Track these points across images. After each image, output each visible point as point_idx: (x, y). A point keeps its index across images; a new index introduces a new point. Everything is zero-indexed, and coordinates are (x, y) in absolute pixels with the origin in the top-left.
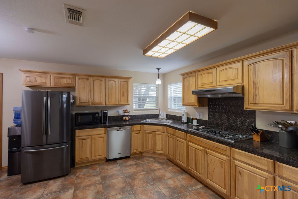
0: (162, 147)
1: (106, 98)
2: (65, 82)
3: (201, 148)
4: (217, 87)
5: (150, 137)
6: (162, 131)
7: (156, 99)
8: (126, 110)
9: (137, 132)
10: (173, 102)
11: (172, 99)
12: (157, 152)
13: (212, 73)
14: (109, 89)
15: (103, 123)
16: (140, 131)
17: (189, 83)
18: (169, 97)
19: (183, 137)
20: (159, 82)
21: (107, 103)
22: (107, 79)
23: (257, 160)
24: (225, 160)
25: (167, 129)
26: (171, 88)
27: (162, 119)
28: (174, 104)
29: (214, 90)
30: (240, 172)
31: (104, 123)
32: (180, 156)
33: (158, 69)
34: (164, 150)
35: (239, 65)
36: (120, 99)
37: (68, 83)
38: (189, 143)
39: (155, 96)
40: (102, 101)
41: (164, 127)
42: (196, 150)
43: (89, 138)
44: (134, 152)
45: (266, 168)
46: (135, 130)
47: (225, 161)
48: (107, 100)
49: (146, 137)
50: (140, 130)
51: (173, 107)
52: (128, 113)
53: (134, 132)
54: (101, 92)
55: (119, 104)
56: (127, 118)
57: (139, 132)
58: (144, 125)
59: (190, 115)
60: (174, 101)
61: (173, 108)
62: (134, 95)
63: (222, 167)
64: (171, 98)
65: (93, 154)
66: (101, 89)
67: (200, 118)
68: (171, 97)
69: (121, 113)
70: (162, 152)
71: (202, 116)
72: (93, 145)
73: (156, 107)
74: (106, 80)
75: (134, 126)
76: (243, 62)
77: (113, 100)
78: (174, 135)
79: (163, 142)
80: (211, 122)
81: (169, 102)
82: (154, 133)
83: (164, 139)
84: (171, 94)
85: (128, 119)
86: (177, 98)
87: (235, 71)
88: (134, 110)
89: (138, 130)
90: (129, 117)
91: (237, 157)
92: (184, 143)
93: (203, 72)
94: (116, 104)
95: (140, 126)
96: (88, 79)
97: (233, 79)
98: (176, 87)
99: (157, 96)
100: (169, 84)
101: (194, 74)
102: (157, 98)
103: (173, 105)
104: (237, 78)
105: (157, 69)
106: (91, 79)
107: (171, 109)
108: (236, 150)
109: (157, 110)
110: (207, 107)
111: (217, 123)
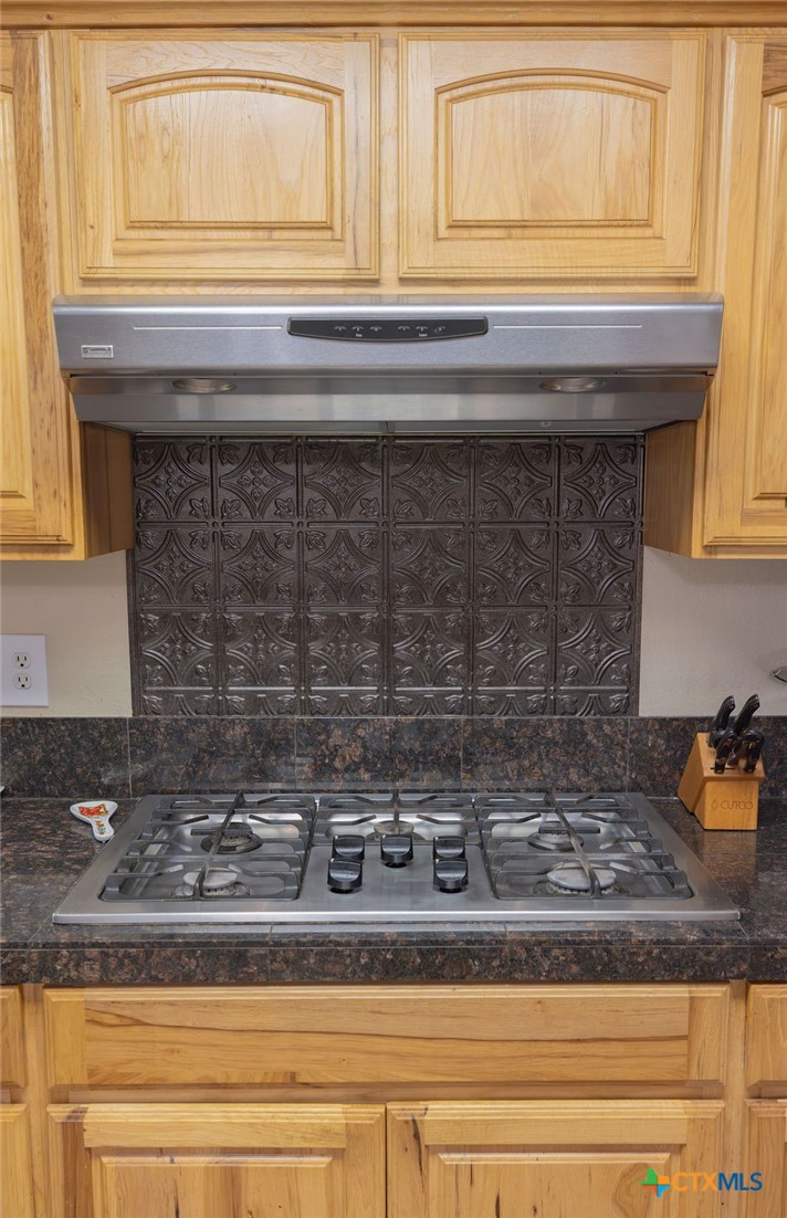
24: (676, 1135)
47: (674, 1149)
71: (40, 670)
80: (173, 731)
104: (651, 221)
110: (119, 558)
111: (256, 730)
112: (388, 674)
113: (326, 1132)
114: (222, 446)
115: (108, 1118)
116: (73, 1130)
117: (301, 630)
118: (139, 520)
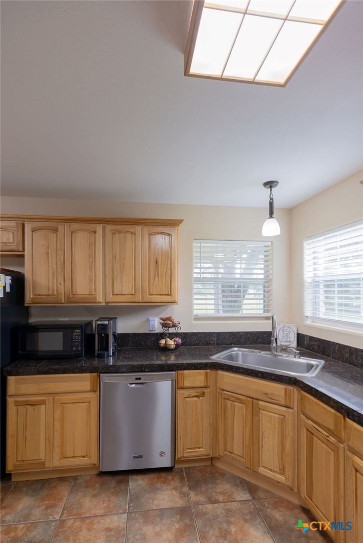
0: (282, 459)
1: (108, 285)
5: (238, 414)
6: (283, 403)
7: (264, 286)
8: (169, 319)
9: (193, 392)
10: (322, 297)
11: (318, 286)
14: (114, 257)
15: (96, 355)
16: (206, 390)
18: (309, 280)
20: (272, 228)
21: (111, 298)
22: (109, 228)
25: (302, 400)
26: (316, 249)
27: (285, 349)
28: (325, 303)
33: (270, 184)
34: (289, 472)
36: (146, 285)
37: (4, 241)
39: (262, 276)
40: (95, 290)
41: (291, 388)
43: (45, 400)
44: (185, 455)
46: (187, 384)
48: (109, 289)
49: (225, 410)
50: (206, 387)
51: (322, 313)
52: (174, 326)
53: (186, 393)
54: (92, 267)
55: (145, 300)
56: (171, 343)
57: (200, 392)
58: (220, 372)
60: (326, 292)
61: (322, 316)
62: (195, 275)
64: (316, 284)
65: (57, 451)
66: (92, 257)
68: (317, 279)
69: (156, 326)
70: (281, 478)
72: (57, 425)
73: (264, 312)
74: (107, 231)
75: (186, 372)
77: (128, 289)
79: (288, 444)
81: (308, 296)
82: (253, 404)
84: (315, 269)
85: (173, 346)
88: (195, 319)
89: (199, 384)
90: (177, 339)
94: (137, 300)
95: (207, 374)
96: (58, 230)
99: (267, 276)
100: (310, 237)
102: (267, 285)
103: (322, 304)
105: (266, 184)
106: (64, 229)
107: (315, 318)
109: (267, 318)
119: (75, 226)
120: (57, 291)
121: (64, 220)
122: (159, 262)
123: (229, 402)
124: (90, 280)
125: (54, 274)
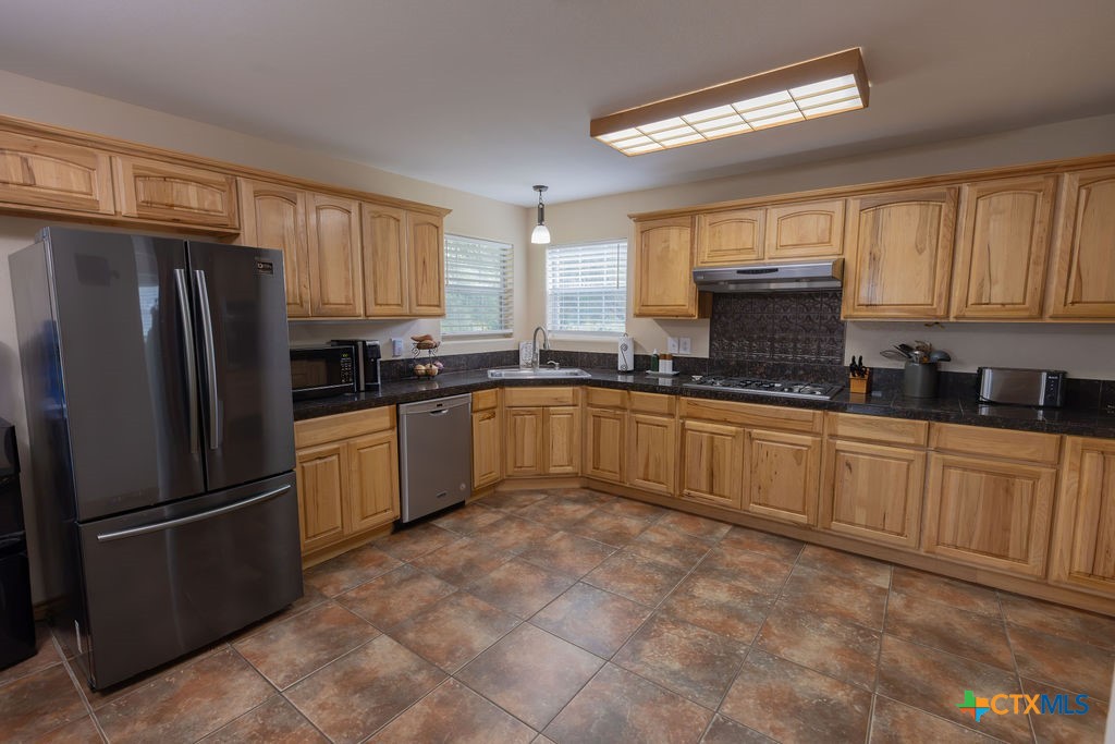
0: (570, 453)
1: (368, 290)
2: (194, 204)
3: (733, 428)
4: (767, 261)
5: (529, 425)
6: (571, 403)
7: (501, 298)
8: (428, 337)
9: (486, 414)
11: (555, 298)
12: (553, 470)
13: (753, 221)
16: (495, 410)
17: (668, 247)
18: (549, 292)
19: (665, 410)
21: (372, 309)
22: (367, 207)
23: (893, 427)
24: (809, 444)
25: (588, 395)
29: (776, 270)
30: (849, 465)
31: (368, 389)
32: (647, 466)
33: (540, 188)
34: (577, 461)
35: (837, 206)
36: (414, 294)
37: (206, 207)
38: (688, 422)
39: (497, 286)
40: (354, 298)
41: (576, 388)
42: (712, 438)
43: (338, 448)
44: (483, 482)
45: (911, 440)
46: (481, 407)
47: (809, 447)
48: (370, 298)
49: (515, 426)
50: (494, 408)
52: (436, 346)
53: (480, 415)
54: (348, 263)
55: (414, 312)
56: (434, 368)
57: (491, 412)
58: (508, 389)
59: (641, 347)
63: (799, 464)
65: (356, 512)
67: (681, 352)
68: (557, 291)
69: (403, 349)
70: (569, 469)
71: (688, 346)
73: (501, 328)
74: (365, 211)
75: (479, 392)
76: (846, 201)
77: (393, 298)
78: (624, 409)
80: (718, 362)
82: (543, 412)
83: (577, 426)
84: (554, 281)
85: (436, 372)
86: (581, 293)
87: (823, 221)
88: (443, 339)
89: (490, 405)
90: (438, 363)
91: (842, 430)
92: (666, 426)
93: (724, 216)
94: (403, 312)
96: (296, 200)
97: (815, 241)
98: (576, 259)
99: (504, 286)
101: (688, 220)
103: (558, 317)
104: (829, 242)
105: (536, 187)
106: (306, 200)
108: (841, 414)
109: (507, 335)
110: (708, 320)
111: (738, 363)
112: (773, 351)
113: (732, 431)
114: (734, 295)
115: (690, 423)
116: (683, 424)
117: (751, 340)
118: (713, 312)
119: (322, 199)
120: (301, 297)
121: (304, 185)
122: (427, 261)
123: (518, 418)
124: (347, 283)
125: (294, 271)
